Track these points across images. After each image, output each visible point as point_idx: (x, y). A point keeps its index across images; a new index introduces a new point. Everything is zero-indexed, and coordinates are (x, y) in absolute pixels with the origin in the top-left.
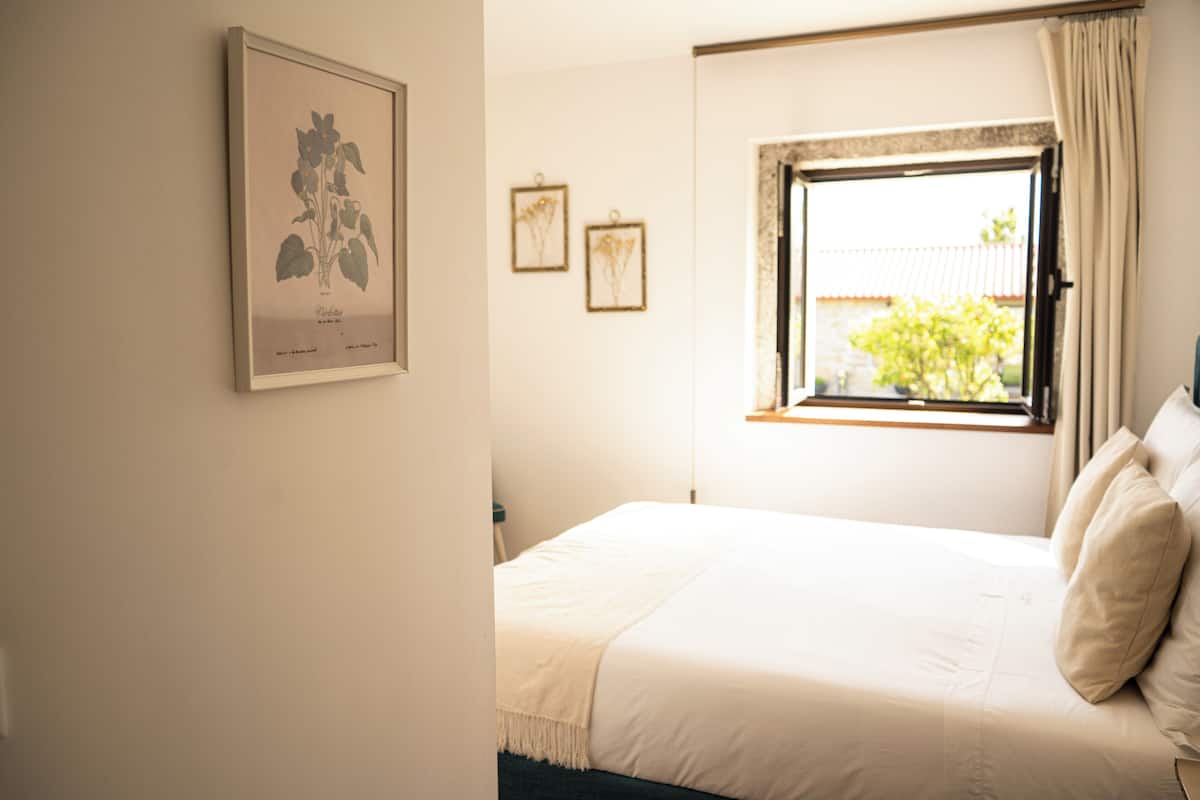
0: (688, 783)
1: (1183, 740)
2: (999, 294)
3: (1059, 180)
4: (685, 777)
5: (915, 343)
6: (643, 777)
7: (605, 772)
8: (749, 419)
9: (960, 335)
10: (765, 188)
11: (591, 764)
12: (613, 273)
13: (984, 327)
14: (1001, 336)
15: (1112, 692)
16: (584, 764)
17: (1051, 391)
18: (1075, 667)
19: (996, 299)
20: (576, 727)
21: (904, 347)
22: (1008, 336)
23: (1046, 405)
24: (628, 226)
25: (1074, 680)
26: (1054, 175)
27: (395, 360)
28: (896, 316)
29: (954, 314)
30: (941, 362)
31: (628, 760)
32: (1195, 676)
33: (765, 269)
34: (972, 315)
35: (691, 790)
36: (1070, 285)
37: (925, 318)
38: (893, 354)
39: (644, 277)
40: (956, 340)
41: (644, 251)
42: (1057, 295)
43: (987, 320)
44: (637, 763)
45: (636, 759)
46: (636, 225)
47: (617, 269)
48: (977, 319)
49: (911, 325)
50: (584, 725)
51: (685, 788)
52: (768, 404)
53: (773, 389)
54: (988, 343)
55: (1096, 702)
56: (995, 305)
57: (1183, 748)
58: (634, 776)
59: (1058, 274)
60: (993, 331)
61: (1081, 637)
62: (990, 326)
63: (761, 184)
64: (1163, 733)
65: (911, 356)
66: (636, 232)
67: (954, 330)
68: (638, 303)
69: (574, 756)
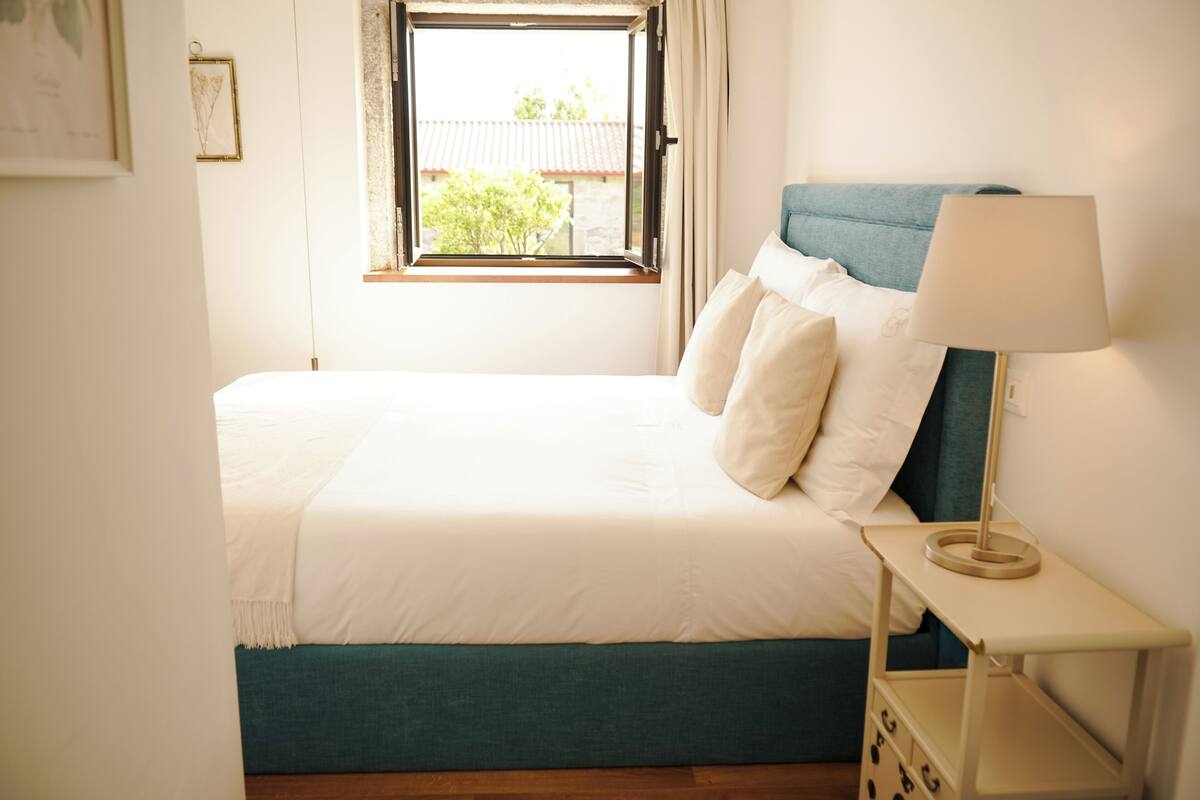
0: (407, 638)
1: (846, 517)
2: (545, 170)
3: (663, 38)
4: (403, 634)
5: (471, 215)
6: (356, 642)
7: (312, 645)
8: (367, 279)
9: (514, 207)
10: (370, 28)
11: (299, 639)
12: (199, 118)
13: (534, 200)
14: (549, 208)
15: (781, 487)
16: (289, 641)
17: (659, 242)
18: (747, 472)
19: (543, 174)
20: (277, 603)
21: (460, 218)
22: (555, 208)
23: (655, 255)
24: (213, 60)
25: (747, 485)
26: (659, 33)
27: (116, 157)
28: (451, 187)
29: (506, 187)
30: (497, 234)
31: (340, 627)
32: (852, 462)
33: (375, 119)
34: (523, 187)
35: (411, 644)
36: (675, 141)
37: (480, 189)
38: (452, 225)
39: (237, 122)
40: (509, 211)
41: (235, 91)
42: (663, 151)
43: (536, 193)
44: (350, 628)
45: (348, 623)
46: (222, 60)
47: (203, 114)
48: (526, 191)
49: (467, 196)
50: (287, 599)
51: (403, 644)
52: (383, 264)
53: (392, 247)
54: (538, 215)
55: (770, 498)
56: (542, 179)
57: (848, 523)
58: (345, 643)
59: (663, 130)
60: (541, 202)
61: (750, 445)
62: (538, 199)
63: (364, 23)
64: (828, 514)
65: (467, 227)
66: (225, 69)
67: (507, 201)
68: (233, 152)
69: (277, 634)
